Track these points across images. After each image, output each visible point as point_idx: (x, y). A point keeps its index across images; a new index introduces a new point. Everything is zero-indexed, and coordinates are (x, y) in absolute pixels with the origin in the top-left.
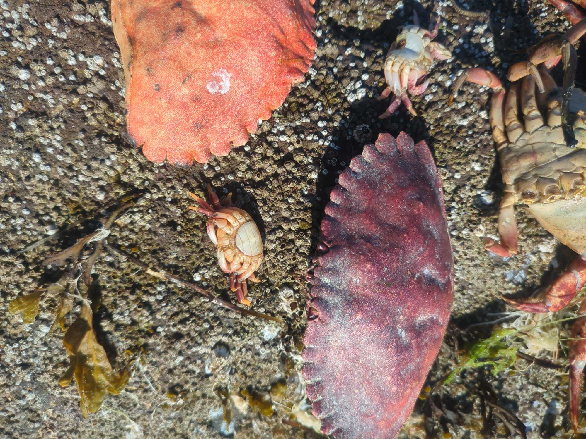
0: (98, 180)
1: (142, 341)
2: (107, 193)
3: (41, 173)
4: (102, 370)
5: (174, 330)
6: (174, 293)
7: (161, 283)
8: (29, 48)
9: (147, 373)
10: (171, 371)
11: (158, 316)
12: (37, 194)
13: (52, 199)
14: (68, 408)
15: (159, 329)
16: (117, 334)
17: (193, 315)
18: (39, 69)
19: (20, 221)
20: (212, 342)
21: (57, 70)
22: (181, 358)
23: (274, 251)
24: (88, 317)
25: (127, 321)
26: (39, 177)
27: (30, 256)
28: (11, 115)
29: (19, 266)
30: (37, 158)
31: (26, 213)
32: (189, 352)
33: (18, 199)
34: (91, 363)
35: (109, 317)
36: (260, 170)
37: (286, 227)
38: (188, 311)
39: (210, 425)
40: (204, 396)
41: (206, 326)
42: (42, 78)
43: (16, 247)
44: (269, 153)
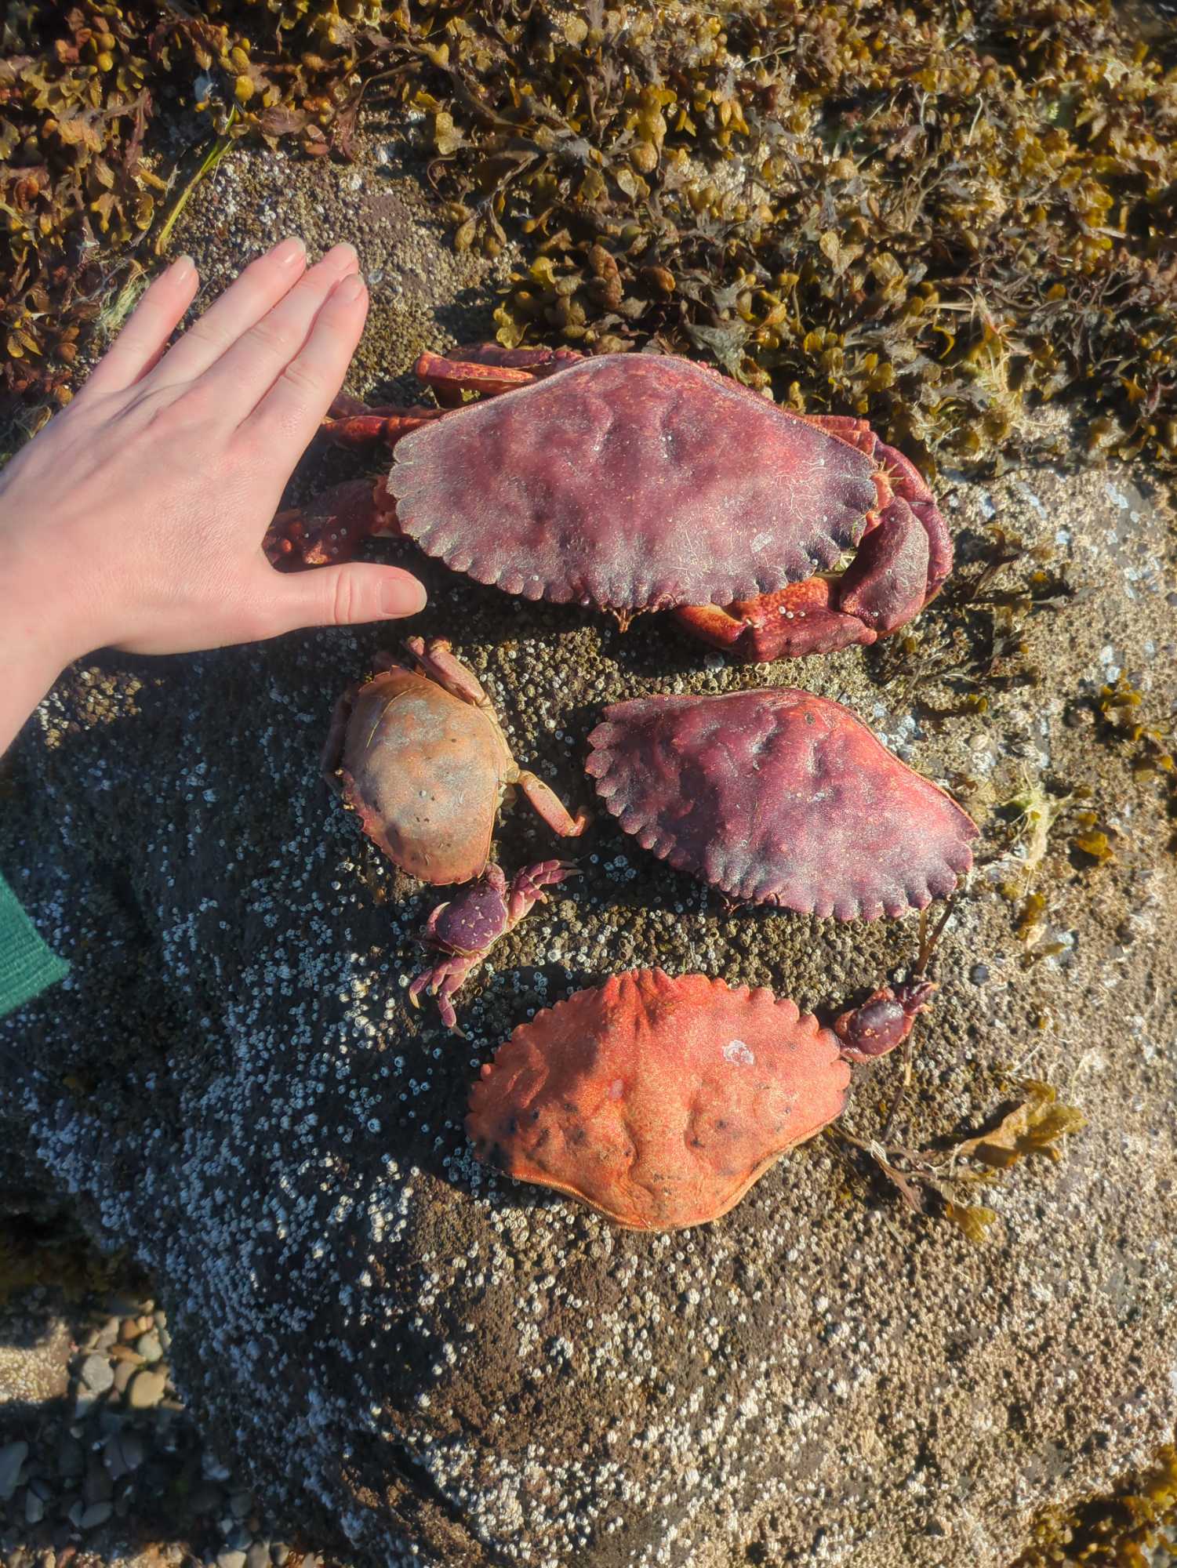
0: (808, 1172)
1: (986, 1074)
2: (821, 1156)
3: (809, 1246)
4: (1030, 1114)
5: (966, 1038)
6: (924, 1048)
7: (914, 1066)
8: (657, 1299)
9: (1021, 1060)
10: (1014, 1031)
11: (954, 1061)
12: (833, 1246)
13: (837, 1225)
14: (1081, 1149)
15: (969, 1056)
16: (984, 1105)
17: (945, 1020)
18: (684, 1279)
19: (869, 1260)
20: (971, 989)
21: (681, 1256)
22: (997, 1022)
23: (853, 938)
24: (971, 1145)
25: (966, 1097)
26: (814, 1248)
27: (910, 1237)
28: (745, 1301)
29: (924, 1246)
30: (793, 1255)
31: (858, 1255)
32: (989, 1014)
33: (844, 1269)
34: (1025, 1130)
35: (966, 1120)
36: (758, 975)
37: (822, 929)
38: (941, 1026)
39: (1066, 965)
40: (1033, 982)
41: (955, 1000)
42: (693, 1274)
43: (902, 1257)
44: (736, 968)
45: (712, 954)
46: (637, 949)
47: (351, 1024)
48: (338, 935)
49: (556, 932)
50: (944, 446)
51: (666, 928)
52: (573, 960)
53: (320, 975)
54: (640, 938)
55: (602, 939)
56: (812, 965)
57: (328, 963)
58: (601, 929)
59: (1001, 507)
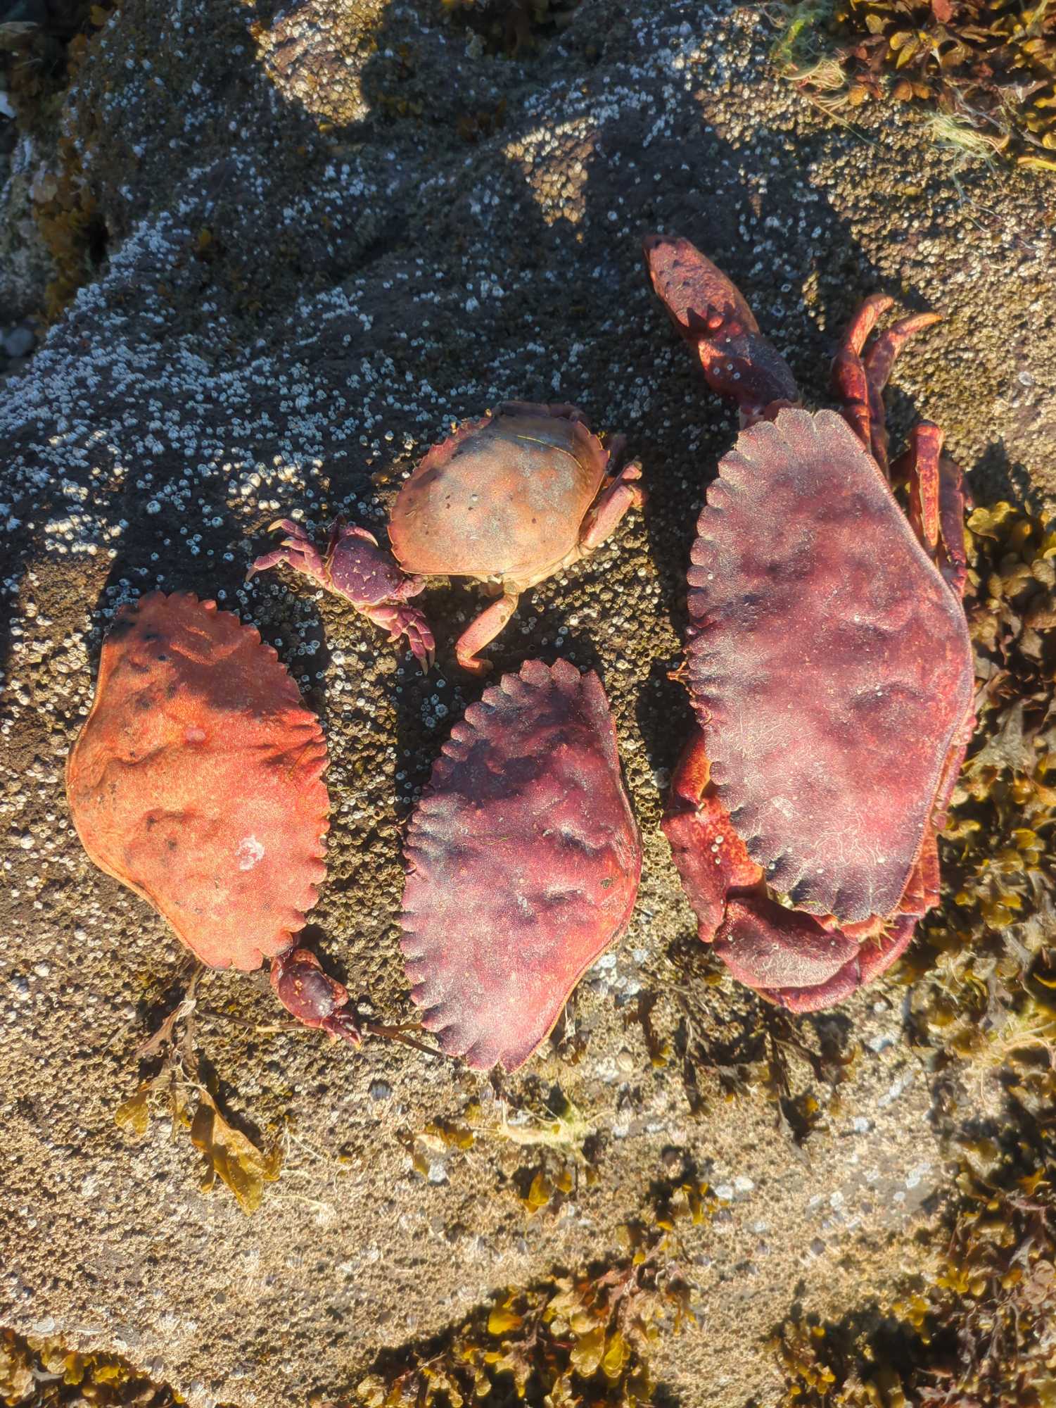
0: (160, 940)
1: (283, 1108)
2: (177, 951)
3: (92, 950)
4: (249, 1157)
5: (316, 1083)
6: (298, 1042)
7: (278, 1035)
8: (20, 807)
9: (305, 1141)
10: (332, 1131)
11: (290, 1074)
12: (97, 975)
13: (117, 976)
14: (230, 1211)
15: (297, 1089)
16: (251, 1109)
17: (329, 1060)
18: (42, 830)
19: (90, 1012)
20: (365, 1084)
21: (63, 824)
22: (335, 1114)
24: (209, 1101)
25: (257, 1091)
26: (91, 956)
27: (118, 1048)
28: (32, 894)
29: (110, 1065)
30: (80, 935)
31: (92, 1000)
32: (343, 1104)
33: (78, 988)
34: (233, 1153)
35: (235, 1092)
36: (344, 864)
38: (323, 1057)
39: (412, 1177)
40: (386, 1145)
41: (350, 1068)
42: (49, 839)
43: (98, 1044)
44: (347, 841)
45: (358, 815)
46: (355, 739)
47: (252, 470)
48: (340, 445)
49: (363, 657)
50: (935, 989)
51: (379, 765)
52: (337, 677)
53: (300, 435)
54: (367, 741)
55: (361, 703)
56: (361, 918)
57: (312, 441)
58: (371, 700)
59: (882, 1057)
